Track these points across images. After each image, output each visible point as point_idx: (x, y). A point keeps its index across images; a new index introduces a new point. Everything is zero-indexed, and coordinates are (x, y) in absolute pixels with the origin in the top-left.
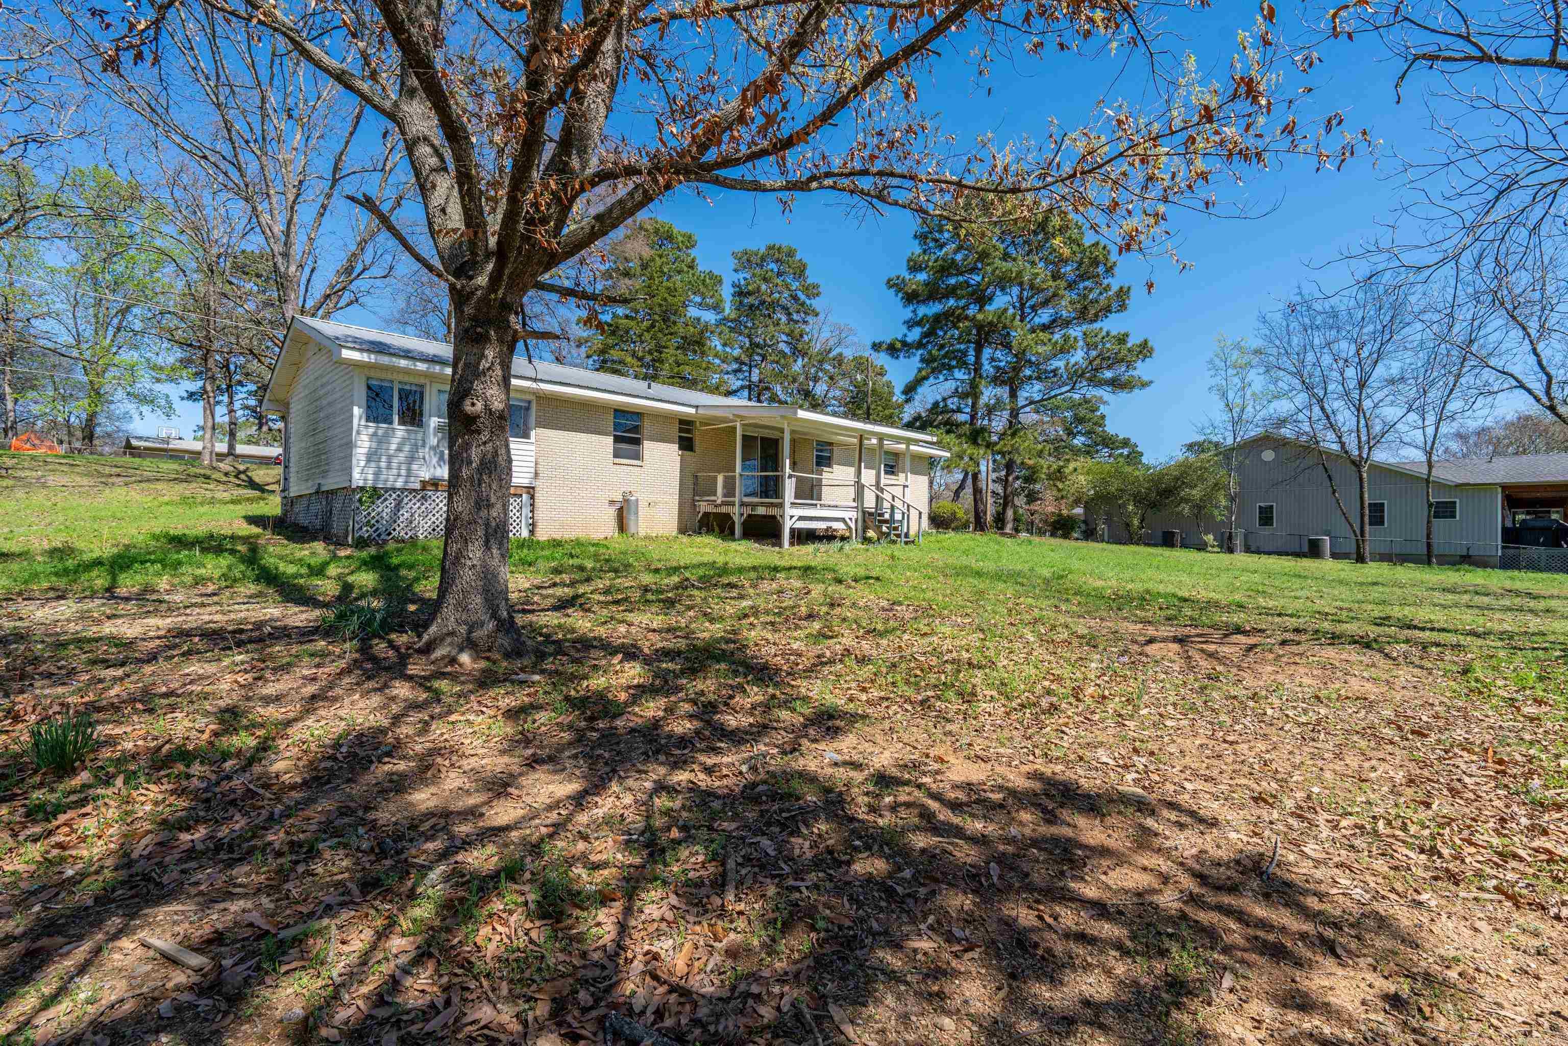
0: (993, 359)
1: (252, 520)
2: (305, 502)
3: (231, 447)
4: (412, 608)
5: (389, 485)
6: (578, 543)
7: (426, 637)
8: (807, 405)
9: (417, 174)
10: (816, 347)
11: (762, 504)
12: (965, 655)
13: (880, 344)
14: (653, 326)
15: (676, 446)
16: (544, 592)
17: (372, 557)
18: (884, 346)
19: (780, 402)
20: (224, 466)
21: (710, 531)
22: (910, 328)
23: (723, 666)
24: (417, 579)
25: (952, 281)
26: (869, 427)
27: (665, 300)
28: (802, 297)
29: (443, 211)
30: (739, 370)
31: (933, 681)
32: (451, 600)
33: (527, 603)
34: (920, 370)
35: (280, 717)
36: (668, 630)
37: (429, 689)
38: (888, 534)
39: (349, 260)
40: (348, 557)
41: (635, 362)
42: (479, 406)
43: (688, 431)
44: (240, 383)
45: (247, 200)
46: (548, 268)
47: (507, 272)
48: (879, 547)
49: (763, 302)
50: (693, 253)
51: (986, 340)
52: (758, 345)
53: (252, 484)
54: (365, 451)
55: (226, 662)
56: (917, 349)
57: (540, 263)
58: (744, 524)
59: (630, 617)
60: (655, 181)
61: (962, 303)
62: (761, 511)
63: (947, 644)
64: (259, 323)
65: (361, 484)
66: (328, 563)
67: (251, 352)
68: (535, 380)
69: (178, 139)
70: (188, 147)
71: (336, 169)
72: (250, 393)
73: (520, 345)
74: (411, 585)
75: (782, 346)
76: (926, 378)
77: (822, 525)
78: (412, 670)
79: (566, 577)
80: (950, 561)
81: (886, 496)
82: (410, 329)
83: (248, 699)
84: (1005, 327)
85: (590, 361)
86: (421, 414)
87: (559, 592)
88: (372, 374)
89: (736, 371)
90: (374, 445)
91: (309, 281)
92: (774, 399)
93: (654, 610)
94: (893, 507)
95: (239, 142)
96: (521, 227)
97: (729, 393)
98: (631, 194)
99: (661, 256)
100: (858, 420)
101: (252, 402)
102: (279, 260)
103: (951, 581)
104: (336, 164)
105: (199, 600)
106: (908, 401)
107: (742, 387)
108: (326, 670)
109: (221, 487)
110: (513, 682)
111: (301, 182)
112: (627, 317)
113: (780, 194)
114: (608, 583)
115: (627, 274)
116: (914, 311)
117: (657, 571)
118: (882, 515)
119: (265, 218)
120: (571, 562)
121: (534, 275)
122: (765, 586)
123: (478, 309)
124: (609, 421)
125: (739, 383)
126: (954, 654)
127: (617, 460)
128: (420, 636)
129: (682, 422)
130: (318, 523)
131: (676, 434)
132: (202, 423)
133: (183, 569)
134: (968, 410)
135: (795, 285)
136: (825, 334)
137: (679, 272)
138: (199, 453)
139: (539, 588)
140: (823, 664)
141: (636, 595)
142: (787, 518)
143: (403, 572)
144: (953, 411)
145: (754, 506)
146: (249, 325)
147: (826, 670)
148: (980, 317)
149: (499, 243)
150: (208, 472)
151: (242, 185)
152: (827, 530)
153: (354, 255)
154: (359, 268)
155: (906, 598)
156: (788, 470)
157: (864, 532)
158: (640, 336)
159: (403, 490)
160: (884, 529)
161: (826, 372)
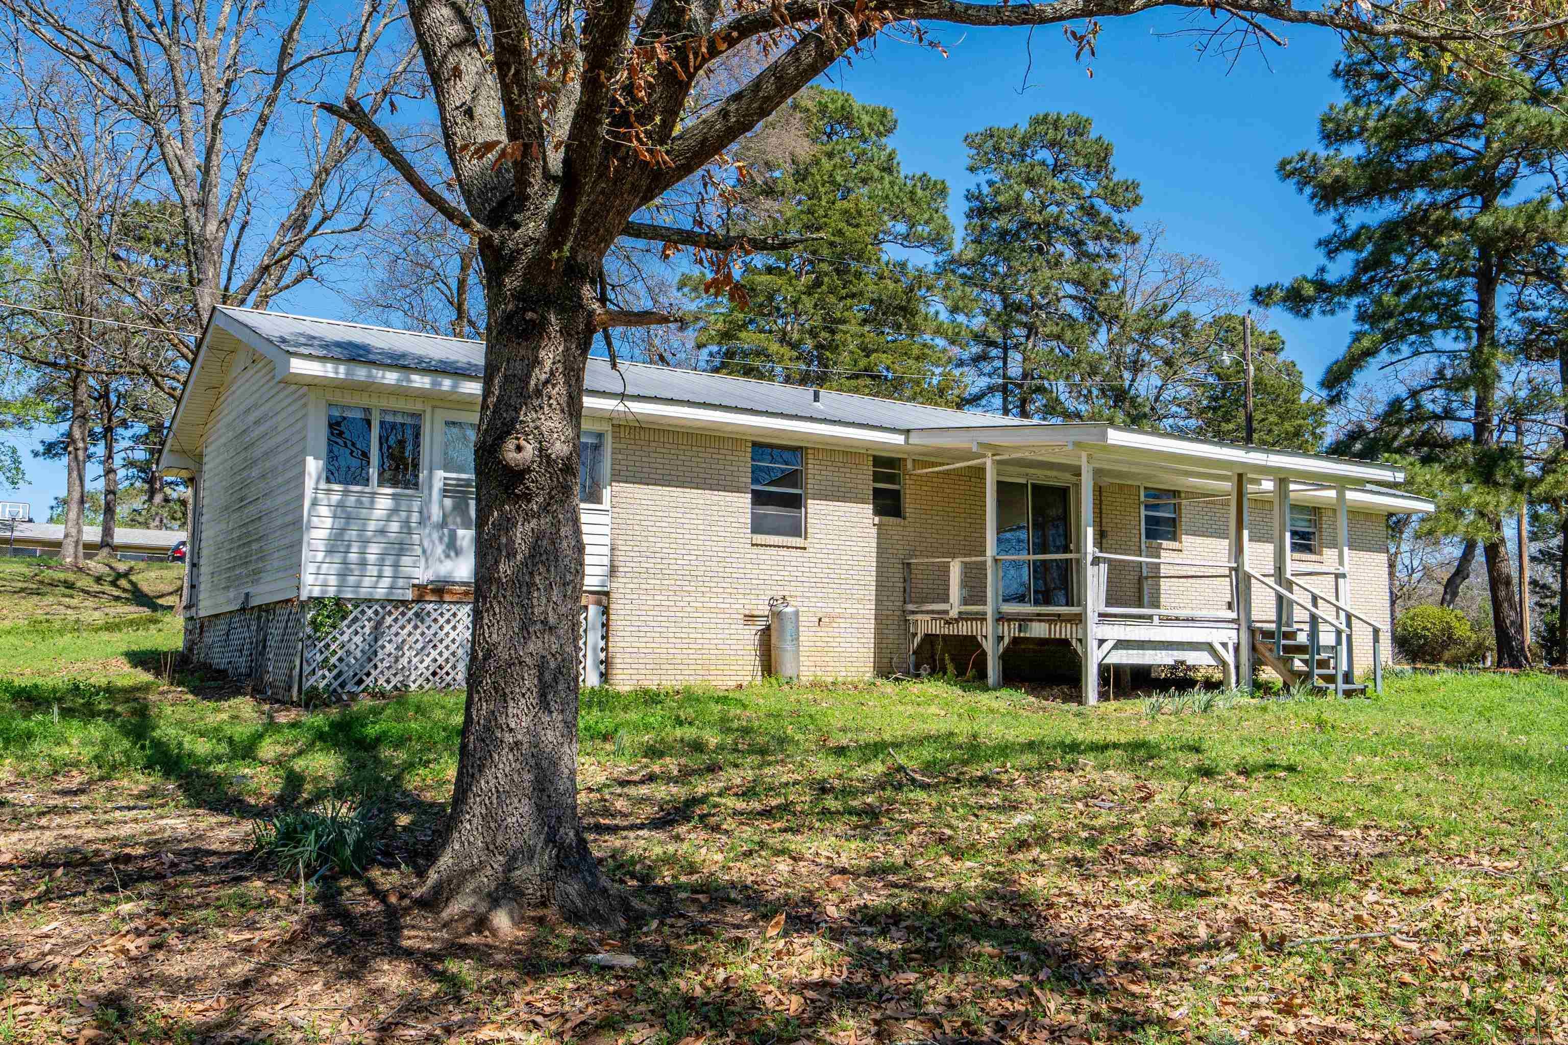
0: (1519, 306)
1: (139, 659)
2: (222, 626)
3: (107, 532)
4: (404, 820)
5: (364, 593)
6: (688, 697)
7: (433, 877)
8: (1120, 417)
9: (428, 53)
10: (1135, 304)
11: (1040, 617)
12: (1513, 942)
13: (1270, 290)
14: (818, 283)
15: (869, 509)
16: (632, 791)
17: (332, 725)
18: (1279, 294)
19: (1067, 415)
20: (96, 566)
21: (937, 671)
22: (1331, 254)
23: (987, 948)
24: (410, 766)
25: (1420, 154)
26: (1256, 457)
27: (840, 233)
28: (1105, 210)
29: (469, 113)
30: (982, 358)
31: (1442, 999)
32: (476, 807)
33: (607, 812)
34: (1357, 337)
35: (195, 1020)
36: (871, 873)
37: (441, 977)
38: (1308, 676)
39: (302, 206)
40: (294, 725)
41: (785, 350)
42: (530, 450)
43: (892, 479)
44: (124, 423)
45: (146, 120)
46: (647, 198)
47: (578, 210)
48: (1290, 703)
49: (1026, 225)
50: (890, 142)
51: (1502, 268)
52: (1018, 308)
53: (139, 597)
54: (323, 534)
55: (105, 914)
56: (1350, 294)
57: (634, 189)
58: (1006, 658)
59: (795, 842)
60: (841, 24)
61: (1444, 195)
62: (1038, 630)
63: (1465, 916)
64: (157, 321)
65: (316, 593)
66: (261, 736)
67: (145, 369)
68: (623, 396)
69: (48, 32)
70: (63, 43)
71: (284, 54)
72: (136, 439)
73: (598, 336)
74: (398, 778)
75: (1068, 307)
76: (1370, 353)
77: (1165, 658)
78: (411, 939)
79: (672, 764)
80: (1450, 731)
81: (1299, 596)
82: (396, 316)
83: (142, 982)
84: (1543, 238)
85: (704, 354)
86: (416, 466)
87: (661, 791)
88: (338, 398)
89: (977, 360)
90: (340, 523)
91: (237, 245)
92: (1052, 408)
93: (839, 828)
94: (1314, 620)
95: (138, 28)
96: (604, 129)
97: (962, 403)
98: (793, 53)
99: (830, 155)
100: (1233, 443)
101: (140, 455)
102: (192, 213)
103: (1460, 776)
104: (284, 48)
105: (59, 801)
106: (1333, 401)
107: (991, 389)
108: (267, 935)
109: (90, 603)
110: (587, 967)
111: (229, 83)
112: (769, 270)
113: (1068, 24)
114: (750, 774)
115: (770, 191)
116: (1339, 220)
117: (841, 751)
118: (1291, 635)
119: (174, 146)
120: (678, 732)
121: (623, 213)
122: (1058, 782)
123: (528, 277)
124: (744, 463)
125: (983, 382)
126: (1485, 939)
127: (760, 538)
128: (421, 874)
129: (878, 461)
130: (242, 663)
131: (868, 485)
132: (63, 494)
133: (36, 747)
134: (1469, 413)
135: (1089, 187)
136: (1153, 278)
137: (864, 181)
138: (58, 544)
139: (623, 783)
140: (1191, 949)
141: (803, 799)
142: (1092, 644)
143: (386, 753)
144: (1437, 417)
145: (1024, 621)
146: (143, 325)
147: (1200, 962)
148: (1486, 221)
149: (566, 162)
150: (71, 577)
151: (141, 99)
152: (1174, 668)
153: (308, 196)
154: (316, 216)
155: (1360, 811)
156: (1090, 548)
157: (1254, 670)
158: (795, 303)
159: (385, 602)
160: (1298, 665)
161: (1156, 351)
